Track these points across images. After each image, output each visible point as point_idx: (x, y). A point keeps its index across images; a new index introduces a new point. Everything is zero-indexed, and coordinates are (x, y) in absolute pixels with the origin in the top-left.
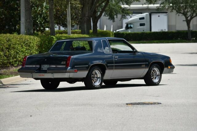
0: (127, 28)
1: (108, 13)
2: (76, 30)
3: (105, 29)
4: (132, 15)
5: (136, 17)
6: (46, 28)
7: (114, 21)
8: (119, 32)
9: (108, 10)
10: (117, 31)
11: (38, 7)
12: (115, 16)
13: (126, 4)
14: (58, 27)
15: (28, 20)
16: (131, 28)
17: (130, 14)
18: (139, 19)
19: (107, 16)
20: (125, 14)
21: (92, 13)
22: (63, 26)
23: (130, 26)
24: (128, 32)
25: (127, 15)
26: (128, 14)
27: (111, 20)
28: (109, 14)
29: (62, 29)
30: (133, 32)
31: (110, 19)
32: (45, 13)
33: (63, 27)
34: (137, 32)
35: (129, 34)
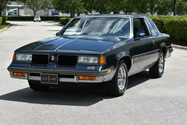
0: (9, 14)
18: (14, 11)
30: (11, 16)
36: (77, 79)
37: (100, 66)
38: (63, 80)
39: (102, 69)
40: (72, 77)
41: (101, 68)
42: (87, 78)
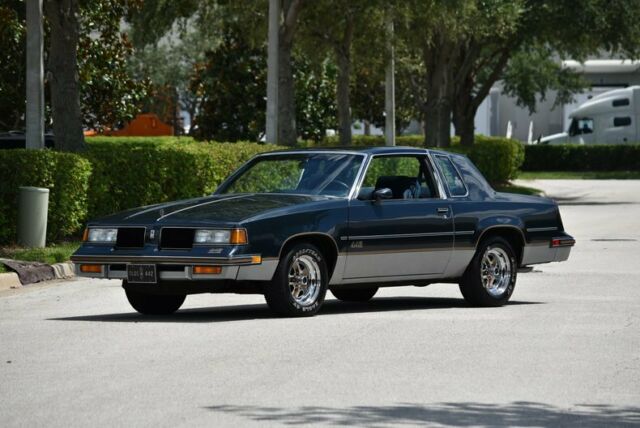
0: (575, 130)
1: (516, 86)
2: (415, 137)
3: (509, 135)
4: (591, 90)
5: (605, 97)
6: (328, 131)
7: (532, 110)
8: (550, 144)
9: (515, 76)
10: (543, 139)
11: (309, 72)
12: (538, 96)
13: (570, 56)
14: (362, 125)
15: (284, 109)
16: (587, 130)
17: (586, 87)
18: (611, 104)
19: (513, 96)
20: (570, 86)
21: (458, 87)
22: (377, 123)
23: (586, 126)
24: (574, 145)
25: (575, 93)
26: (578, 88)
27: (525, 105)
28: (519, 89)
29: (375, 132)
30: (592, 145)
31: (522, 104)
32: (327, 88)
33: (377, 126)
34: (605, 144)
35: (580, 150)
36: (190, 273)
37: (233, 247)
38: (167, 275)
39: (235, 254)
40: (181, 268)
41: (233, 251)
42: (209, 270)
